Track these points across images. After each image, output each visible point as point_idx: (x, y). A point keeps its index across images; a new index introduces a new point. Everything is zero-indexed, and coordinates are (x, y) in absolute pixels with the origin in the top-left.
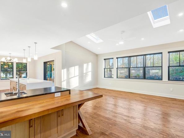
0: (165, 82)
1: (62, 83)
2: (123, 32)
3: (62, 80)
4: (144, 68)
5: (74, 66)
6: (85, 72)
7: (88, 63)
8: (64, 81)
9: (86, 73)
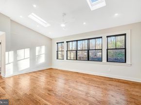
0: (104, 64)
1: (6, 66)
2: (65, 14)
3: (7, 62)
4: (88, 51)
5: (24, 49)
6: (37, 54)
7: (40, 46)
8: (9, 63)
9: (39, 56)
